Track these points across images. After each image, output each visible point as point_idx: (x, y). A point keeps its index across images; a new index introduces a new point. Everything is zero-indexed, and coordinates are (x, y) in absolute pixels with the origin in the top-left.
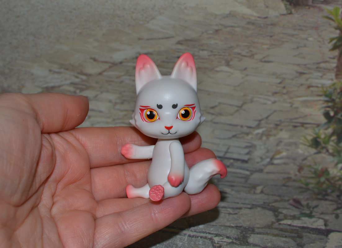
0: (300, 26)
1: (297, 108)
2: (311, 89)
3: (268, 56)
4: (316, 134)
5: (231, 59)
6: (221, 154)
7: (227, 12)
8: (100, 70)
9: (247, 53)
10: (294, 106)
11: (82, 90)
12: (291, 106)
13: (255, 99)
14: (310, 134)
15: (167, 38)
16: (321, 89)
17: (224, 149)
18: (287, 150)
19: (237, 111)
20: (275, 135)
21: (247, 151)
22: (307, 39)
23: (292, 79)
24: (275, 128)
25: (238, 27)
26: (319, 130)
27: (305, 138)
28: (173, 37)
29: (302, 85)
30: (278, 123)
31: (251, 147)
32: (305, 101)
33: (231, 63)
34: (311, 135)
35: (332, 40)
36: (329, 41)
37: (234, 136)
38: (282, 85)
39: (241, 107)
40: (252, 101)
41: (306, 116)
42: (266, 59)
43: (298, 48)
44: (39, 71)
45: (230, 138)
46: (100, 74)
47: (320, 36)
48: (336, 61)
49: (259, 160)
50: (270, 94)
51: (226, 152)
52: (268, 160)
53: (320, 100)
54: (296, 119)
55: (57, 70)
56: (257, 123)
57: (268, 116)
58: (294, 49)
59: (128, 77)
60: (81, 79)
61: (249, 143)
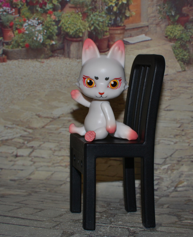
8: (43, 125)
11: (29, 141)
12: (189, 145)
13: (161, 141)
18: (188, 180)
20: (178, 169)
23: (189, 123)
24: (177, 164)
30: (180, 159)
31: (160, 180)
38: (181, 129)
42: (168, 108)
46: (43, 127)
50: (172, 136)
52: (173, 188)
55: (10, 126)
56: (164, 160)
57: (172, 155)
58: (188, 98)
59: (64, 129)
60: (29, 132)
61: (158, 176)
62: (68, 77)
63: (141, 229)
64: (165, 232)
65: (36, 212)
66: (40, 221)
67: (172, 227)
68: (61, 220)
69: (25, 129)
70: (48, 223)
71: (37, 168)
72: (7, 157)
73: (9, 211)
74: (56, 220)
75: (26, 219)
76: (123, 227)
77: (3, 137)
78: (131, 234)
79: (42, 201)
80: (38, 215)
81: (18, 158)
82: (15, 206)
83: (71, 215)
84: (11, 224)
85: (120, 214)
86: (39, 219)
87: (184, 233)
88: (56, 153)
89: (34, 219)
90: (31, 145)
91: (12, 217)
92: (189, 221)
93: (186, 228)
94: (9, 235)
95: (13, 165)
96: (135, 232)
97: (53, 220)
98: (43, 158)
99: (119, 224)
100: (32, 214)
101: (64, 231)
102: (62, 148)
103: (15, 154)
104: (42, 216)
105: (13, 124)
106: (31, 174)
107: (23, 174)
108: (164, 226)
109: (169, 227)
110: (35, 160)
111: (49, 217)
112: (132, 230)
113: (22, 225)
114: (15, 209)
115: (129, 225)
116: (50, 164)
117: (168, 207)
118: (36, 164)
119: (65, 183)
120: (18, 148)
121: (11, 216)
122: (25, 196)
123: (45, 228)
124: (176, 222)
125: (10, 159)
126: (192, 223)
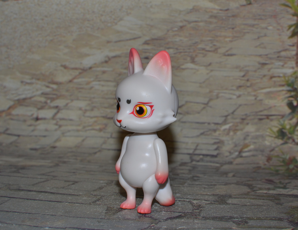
0: (260, 15)
1: (261, 100)
2: (274, 79)
3: (231, 49)
4: (282, 125)
5: (196, 56)
6: (191, 152)
7: (191, 7)
8: (70, 78)
9: (211, 47)
10: (258, 98)
11: (53, 100)
12: (256, 99)
13: (221, 95)
14: (275, 126)
15: (135, 39)
16: (283, 79)
17: (193, 147)
18: (255, 143)
19: (204, 108)
20: (242, 130)
21: (215, 146)
22: (266, 28)
23: (255, 71)
24: (241, 123)
25: (201, 21)
26: (284, 121)
27: (271, 130)
28: (140, 37)
29: (265, 76)
30: (244, 117)
31: (219, 143)
32: (269, 93)
33: (196, 59)
34: (277, 127)
35: (290, 27)
36: (287, 28)
37: (202, 134)
38: (246, 78)
39: (207, 104)
40: (217, 97)
41: (270, 108)
42: (229, 53)
43: (258, 38)
44: (11, 83)
45: (198, 136)
46: (71, 81)
47: (279, 24)
48: (295, 48)
49: (228, 154)
50: (234, 88)
51: (195, 149)
52: (237, 153)
53: (283, 90)
54: (261, 111)
55: (29, 81)
56: (224, 118)
57: (234, 111)
58: (255, 39)
59: (98, 83)
60: (52, 88)
61: (217, 139)
62: (102, 15)
63: (207, 202)
64: (238, 205)
65: (69, 185)
66: (76, 195)
67: (244, 198)
68: (102, 194)
69: (47, 84)
70: (86, 198)
71: (63, 133)
72: (25, 121)
73: (33, 185)
74: (95, 194)
75: (57, 193)
76: (183, 199)
77: (19, 95)
78: (195, 207)
79: (74, 173)
80: (71, 189)
81: (39, 122)
82: (41, 179)
83: (114, 187)
84: (38, 200)
85: (175, 185)
86: (73, 194)
87: (262, 205)
88: (88, 114)
89: (67, 193)
90: (56, 105)
91: (38, 192)
92: (265, 192)
93: (263, 199)
94: (37, 214)
95: (33, 131)
96: (200, 205)
97: (91, 193)
98: (71, 120)
99: (178, 196)
100: (63, 188)
101: (108, 207)
102: (95, 107)
103: (35, 116)
104: (77, 190)
105: (32, 78)
106: (56, 141)
107: (47, 142)
108: (235, 198)
109: (241, 198)
110: (61, 123)
111: (86, 191)
112: (195, 203)
113: (52, 201)
114: (41, 182)
115: (190, 197)
116: (80, 128)
117: (234, 176)
118: (63, 128)
119: (100, 151)
120: (39, 109)
121: (37, 190)
122: (51, 167)
123: (83, 204)
124: (248, 192)
125: (29, 123)
126: (268, 194)
